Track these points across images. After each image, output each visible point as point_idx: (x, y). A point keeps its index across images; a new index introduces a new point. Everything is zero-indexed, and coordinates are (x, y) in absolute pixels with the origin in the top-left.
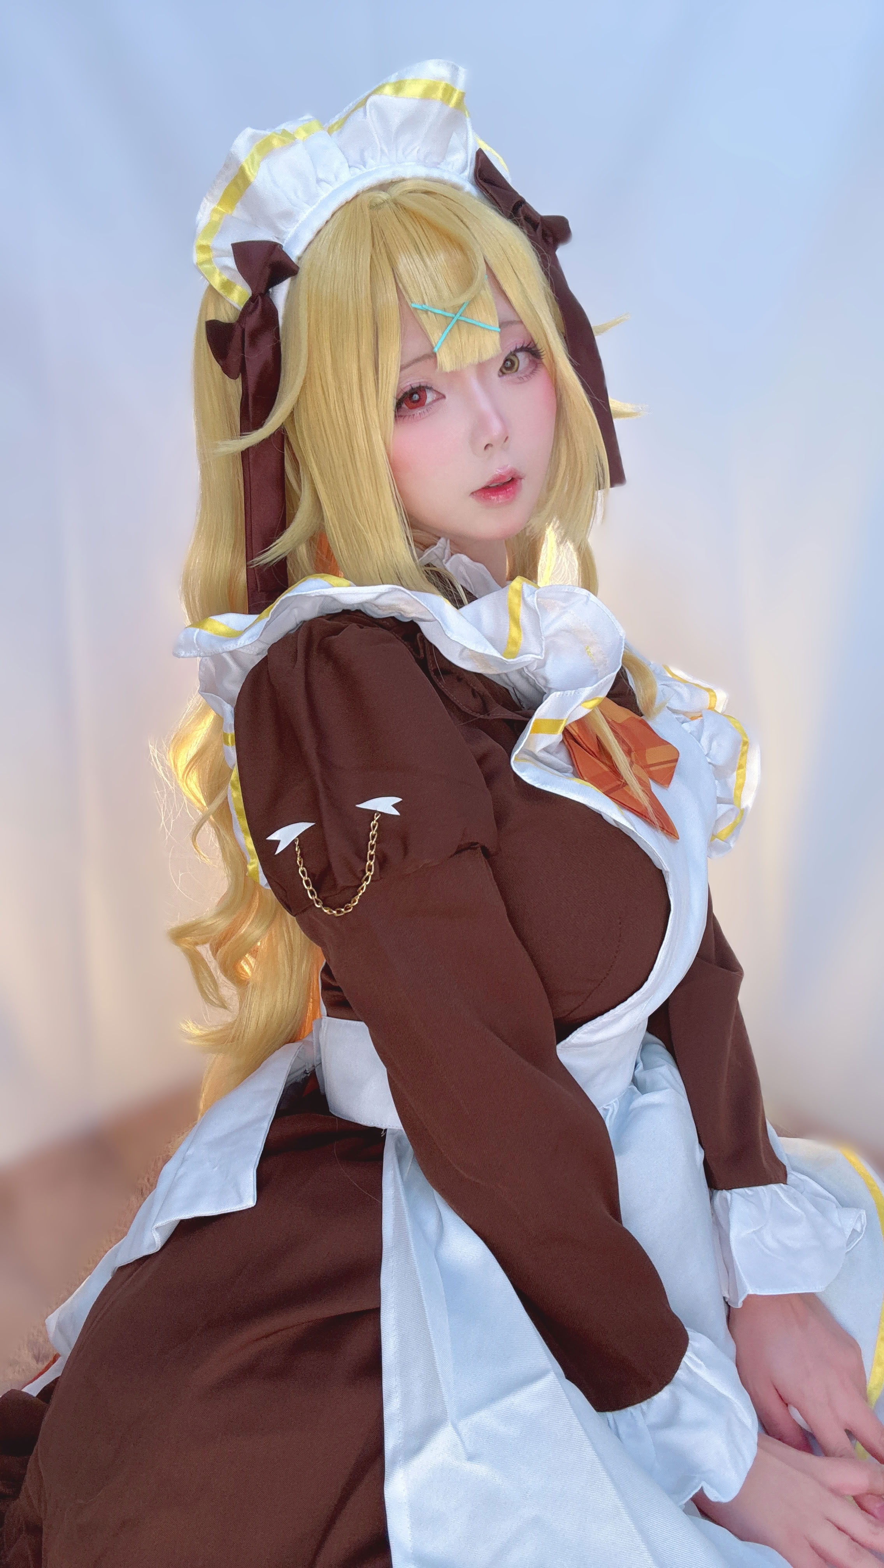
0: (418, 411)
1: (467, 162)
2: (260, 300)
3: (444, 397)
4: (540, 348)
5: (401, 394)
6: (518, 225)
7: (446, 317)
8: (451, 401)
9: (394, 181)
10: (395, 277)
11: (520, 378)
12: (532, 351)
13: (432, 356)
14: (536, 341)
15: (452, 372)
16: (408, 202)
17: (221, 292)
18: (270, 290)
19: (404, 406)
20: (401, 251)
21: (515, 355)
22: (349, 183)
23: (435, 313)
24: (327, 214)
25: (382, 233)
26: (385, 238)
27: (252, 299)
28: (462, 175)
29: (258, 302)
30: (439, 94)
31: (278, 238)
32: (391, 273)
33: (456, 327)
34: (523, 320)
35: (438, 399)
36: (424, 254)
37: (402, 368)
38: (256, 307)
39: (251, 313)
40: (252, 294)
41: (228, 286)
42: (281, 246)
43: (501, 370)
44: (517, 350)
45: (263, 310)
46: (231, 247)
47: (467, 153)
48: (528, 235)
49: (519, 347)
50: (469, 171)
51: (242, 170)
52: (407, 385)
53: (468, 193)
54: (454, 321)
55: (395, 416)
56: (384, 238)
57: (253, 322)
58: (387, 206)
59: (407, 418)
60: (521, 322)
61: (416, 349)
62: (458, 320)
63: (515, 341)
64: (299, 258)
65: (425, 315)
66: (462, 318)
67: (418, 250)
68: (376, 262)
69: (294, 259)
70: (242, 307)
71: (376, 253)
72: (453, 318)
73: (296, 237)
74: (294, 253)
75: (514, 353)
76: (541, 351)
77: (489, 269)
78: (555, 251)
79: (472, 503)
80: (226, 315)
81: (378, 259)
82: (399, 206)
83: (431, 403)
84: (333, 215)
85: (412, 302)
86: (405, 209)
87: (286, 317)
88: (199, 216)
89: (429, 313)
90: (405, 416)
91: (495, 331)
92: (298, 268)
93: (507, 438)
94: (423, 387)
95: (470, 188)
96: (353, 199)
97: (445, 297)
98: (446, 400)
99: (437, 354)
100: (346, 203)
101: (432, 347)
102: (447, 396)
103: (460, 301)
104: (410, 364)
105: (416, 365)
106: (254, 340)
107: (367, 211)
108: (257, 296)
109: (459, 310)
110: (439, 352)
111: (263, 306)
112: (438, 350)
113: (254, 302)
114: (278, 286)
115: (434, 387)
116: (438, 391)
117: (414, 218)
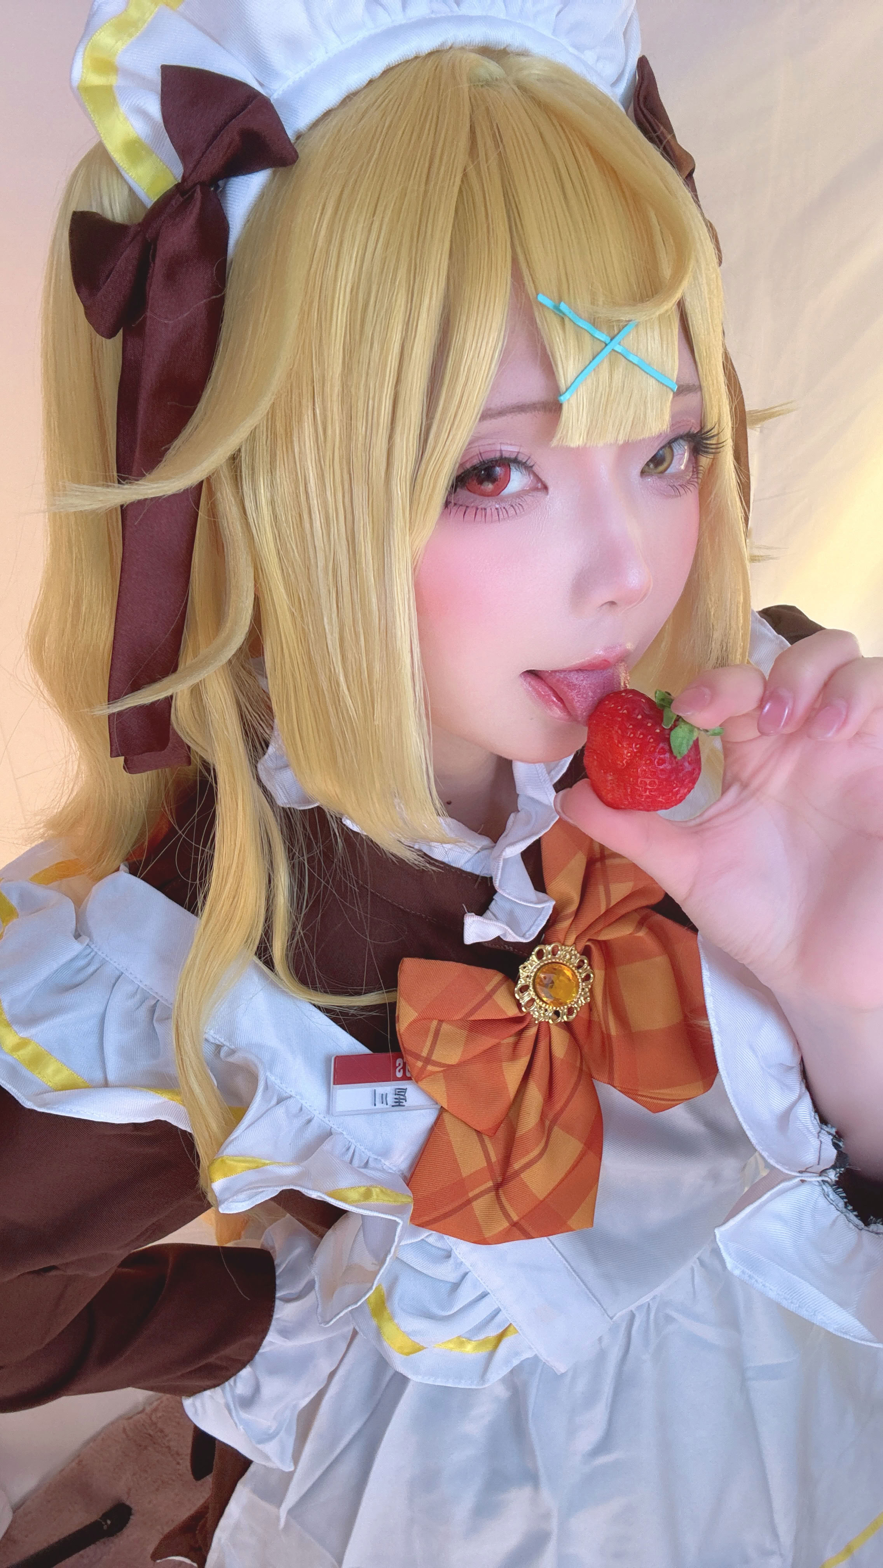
0: (491, 504)
2: (198, 195)
3: (545, 488)
7: (595, 339)
9: (512, 49)
10: (511, 229)
11: (671, 486)
12: (696, 443)
13: (554, 409)
15: (578, 450)
17: (118, 160)
18: (223, 182)
19: (467, 487)
23: (575, 325)
24: (376, 67)
26: (504, 146)
27: (179, 189)
28: (617, 92)
29: (192, 197)
31: (261, 85)
33: (606, 365)
35: (536, 489)
36: (573, 202)
37: (486, 415)
38: (184, 205)
39: (174, 215)
40: (184, 180)
41: (133, 149)
42: (267, 99)
43: (647, 466)
44: (681, 438)
45: (201, 217)
46: (158, 70)
49: (686, 430)
52: (483, 451)
54: (606, 350)
56: (501, 146)
59: (471, 512)
60: (700, 388)
61: (525, 385)
62: (613, 351)
64: (299, 136)
65: (557, 323)
66: (622, 349)
69: (290, 133)
70: (154, 199)
71: (479, 173)
72: (606, 345)
73: (300, 88)
75: (672, 442)
80: (116, 209)
83: (520, 495)
84: (385, 73)
85: (536, 291)
89: (566, 321)
90: (466, 507)
91: (671, 390)
92: (297, 152)
94: (512, 460)
96: (430, 54)
97: (601, 300)
98: (548, 497)
99: (565, 407)
100: (416, 58)
101: (557, 392)
102: (551, 489)
103: (624, 314)
104: (501, 413)
105: (510, 416)
106: (171, 276)
107: (465, 86)
108: (195, 185)
109: (619, 332)
110: (569, 403)
111: (202, 209)
112: (568, 400)
113: (182, 196)
114: (243, 177)
115: (535, 467)
116: (540, 475)
117: (557, 123)
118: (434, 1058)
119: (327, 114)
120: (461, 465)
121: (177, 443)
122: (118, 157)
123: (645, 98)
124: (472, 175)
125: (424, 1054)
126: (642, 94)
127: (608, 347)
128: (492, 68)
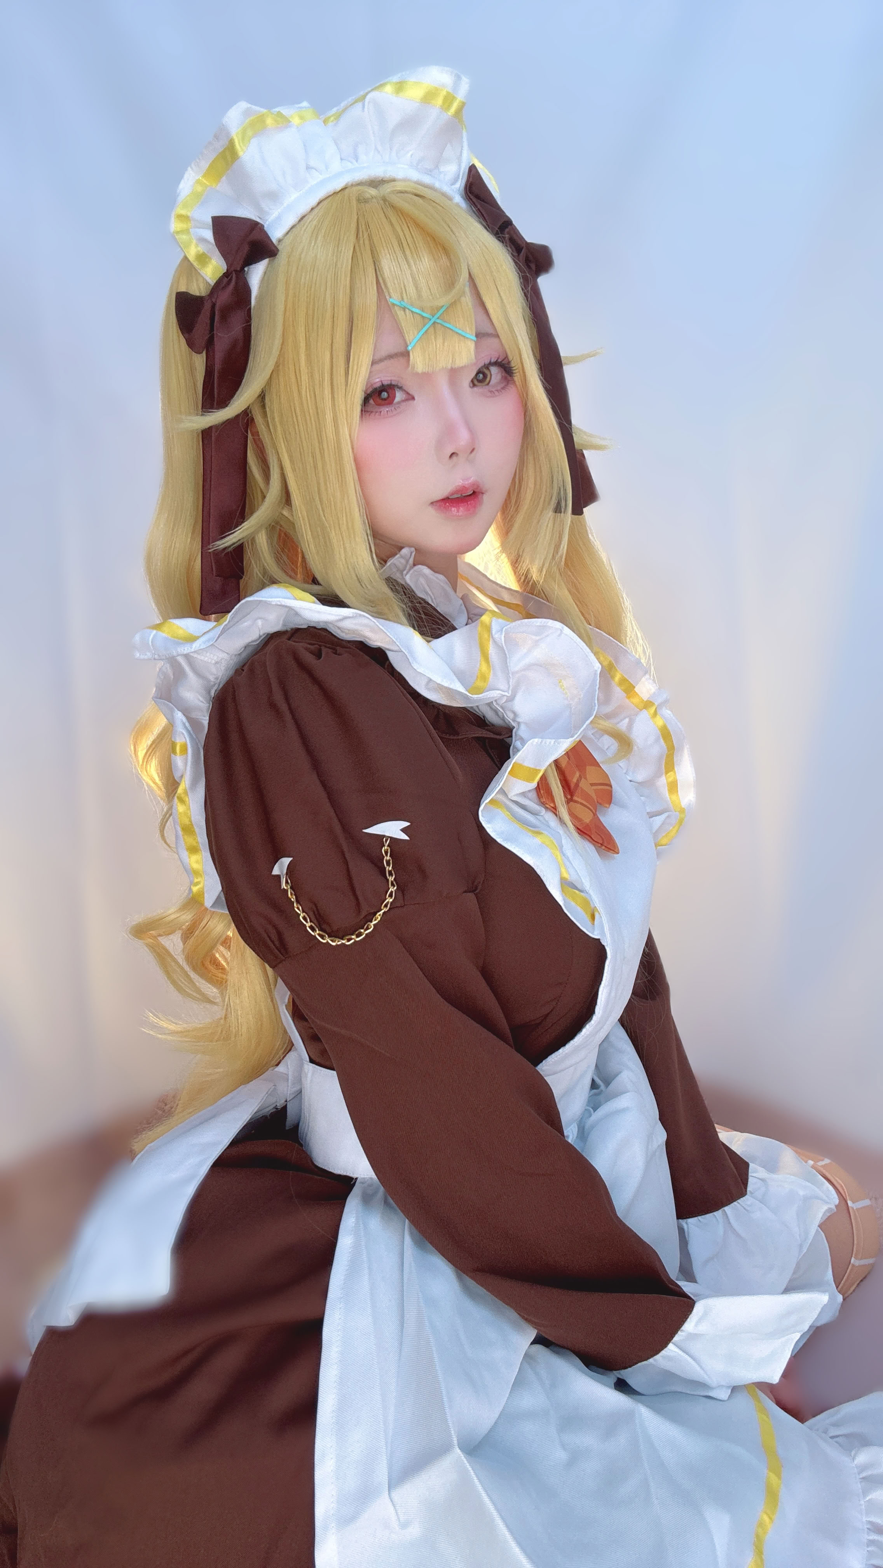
0: (385, 410)
1: (459, 175)
2: (234, 277)
3: (413, 398)
5: (371, 390)
6: (503, 242)
7: (423, 317)
8: (421, 404)
9: (386, 179)
10: (376, 270)
11: (491, 392)
12: (506, 367)
13: (406, 354)
14: (510, 358)
15: (424, 374)
16: (396, 200)
17: (195, 264)
18: (246, 269)
19: (371, 401)
20: (384, 245)
21: (488, 368)
22: (339, 175)
23: (412, 312)
24: (313, 201)
25: (368, 226)
26: (370, 231)
27: (226, 275)
28: (453, 187)
29: (231, 278)
30: (439, 101)
31: (260, 217)
32: (373, 265)
33: (432, 330)
34: (500, 335)
35: (407, 400)
36: (408, 252)
37: (374, 363)
38: (229, 283)
39: (224, 288)
40: (227, 270)
41: (202, 258)
42: (263, 226)
43: (472, 381)
44: (491, 364)
45: (236, 288)
46: (211, 219)
47: (460, 165)
48: (512, 254)
49: (493, 360)
50: (460, 184)
51: (231, 143)
52: (377, 381)
53: (457, 205)
54: (432, 322)
55: (362, 411)
57: (224, 297)
58: (374, 200)
59: (374, 414)
60: (497, 336)
61: (390, 345)
62: (434, 323)
63: (490, 353)
64: (280, 241)
65: (402, 312)
66: (438, 321)
67: (401, 247)
68: (359, 254)
69: (274, 241)
70: (215, 282)
71: (359, 246)
72: (430, 320)
73: (279, 218)
74: (276, 234)
75: (487, 366)
76: (514, 368)
77: (471, 277)
78: (537, 278)
79: (431, 511)
80: (198, 289)
81: (360, 250)
82: (387, 203)
83: (399, 403)
84: (319, 204)
85: (390, 297)
86: (393, 207)
87: (260, 297)
88: (181, 186)
89: (407, 311)
90: (372, 412)
91: (471, 340)
92: (278, 250)
93: (473, 450)
94: (394, 385)
95: (458, 199)
96: (342, 189)
98: (415, 402)
99: (411, 353)
100: (335, 192)
101: (406, 346)
102: (416, 398)
104: (381, 360)
105: (386, 361)
106: (224, 317)
107: (354, 203)
108: (232, 272)
109: (438, 312)
110: (412, 351)
111: (236, 283)
112: (412, 349)
113: (227, 278)
114: (254, 265)
115: (405, 388)
116: (409, 391)
117: (401, 216)
119: (293, 227)
121: (232, 400)
123: (472, 186)
124: (357, 248)
126: (470, 185)
128: (372, 190)
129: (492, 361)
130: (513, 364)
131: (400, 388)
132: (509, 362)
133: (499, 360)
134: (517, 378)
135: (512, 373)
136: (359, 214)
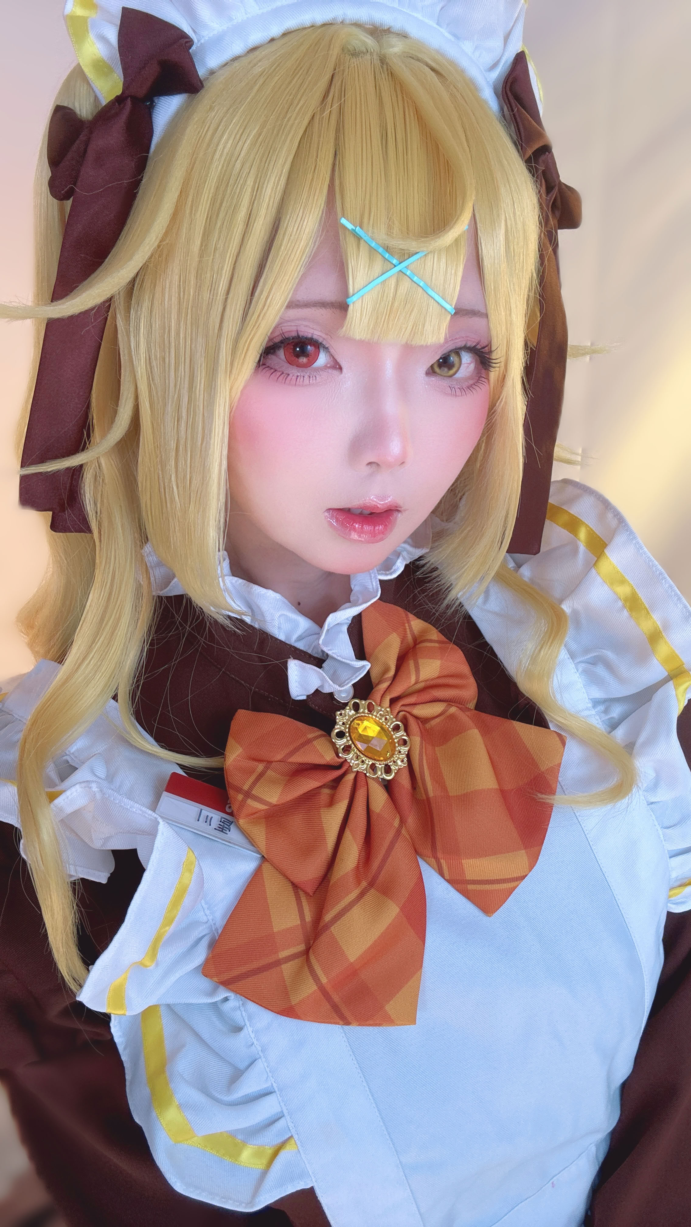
3: (341, 368)
4: (494, 358)
7: (385, 260)
8: (348, 380)
9: (393, 30)
10: (335, 166)
11: (452, 388)
12: (483, 357)
13: (342, 307)
14: (494, 347)
15: (362, 342)
16: (399, 66)
18: (153, 98)
20: (359, 131)
21: (459, 354)
23: (371, 246)
25: (343, 92)
26: (345, 101)
27: (119, 100)
29: (125, 106)
31: (193, 29)
33: (393, 280)
34: (490, 315)
36: (391, 154)
37: (291, 305)
38: (119, 113)
39: (111, 118)
40: (123, 93)
41: (99, 66)
42: (192, 41)
43: (431, 367)
44: (465, 349)
45: (131, 122)
46: (121, 12)
47: (504, 47)
50: (498, 74)
52: (290, 329)
56: (343, 100)
58: (368, 57)
62: (400, 272)
64: (212, 72)
65: (354, 243)
66: (407, 273)
67: (384, 142)
69: (202, 71)
70: (105, 104)
71: (321, 120)
72: (395, 266)
73: (219, 38)
74: (207, 61)
75: (457, 351)
76: (494, 361)
78: (560, 232)
80: (83, 106)
82: (385, 66)
83: (317, 370)
84: (284, 35)
85: (343, 216)
86: (392, 75)
89: (362, 242)
91: (446, 316)
92: (202, 86)
93: (403, 463)
94: (316, 342)
96: (324, 25)
97: (396, 230)
98: (342, 375)
99: (351, 308)
100: (312, 26)
101: (346, 295)
102: (345, 371)
103: (412, 245)
104: (304, 304)
105: (314, 309)
106: (99, 161)
107: (335, 51)
108: (130, 100)
109: (409, 257)
110: (353, 306)
111: (131, 116)
112: (354, 303)
113: (119, 104)
114: (166, 97)
115: (332, 350)
116: (336, 357)
117: (399, 92)
118: (254, 792)
119: (236, 59)
120: (270, 339)
122: (88, 71)
123: (512, 83)
125: (246, 787)
126: (510, 80)
127: (396, 268)
128: (370, 41)
129: (468, 345)
130: (494, 356)
131: (326, 349)
132: (491, 352)
133: (479, 347)
134: (494, 375)
135: (490, 366)
136: (337, 70)
